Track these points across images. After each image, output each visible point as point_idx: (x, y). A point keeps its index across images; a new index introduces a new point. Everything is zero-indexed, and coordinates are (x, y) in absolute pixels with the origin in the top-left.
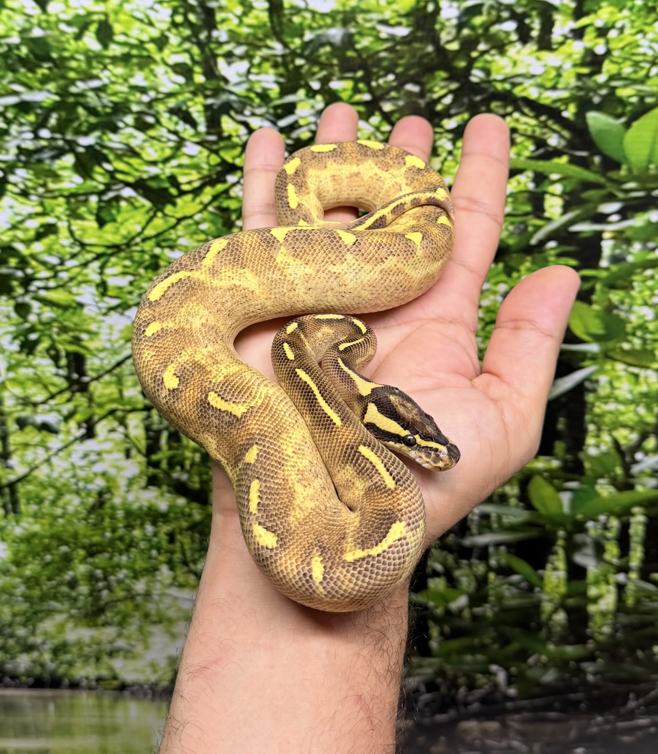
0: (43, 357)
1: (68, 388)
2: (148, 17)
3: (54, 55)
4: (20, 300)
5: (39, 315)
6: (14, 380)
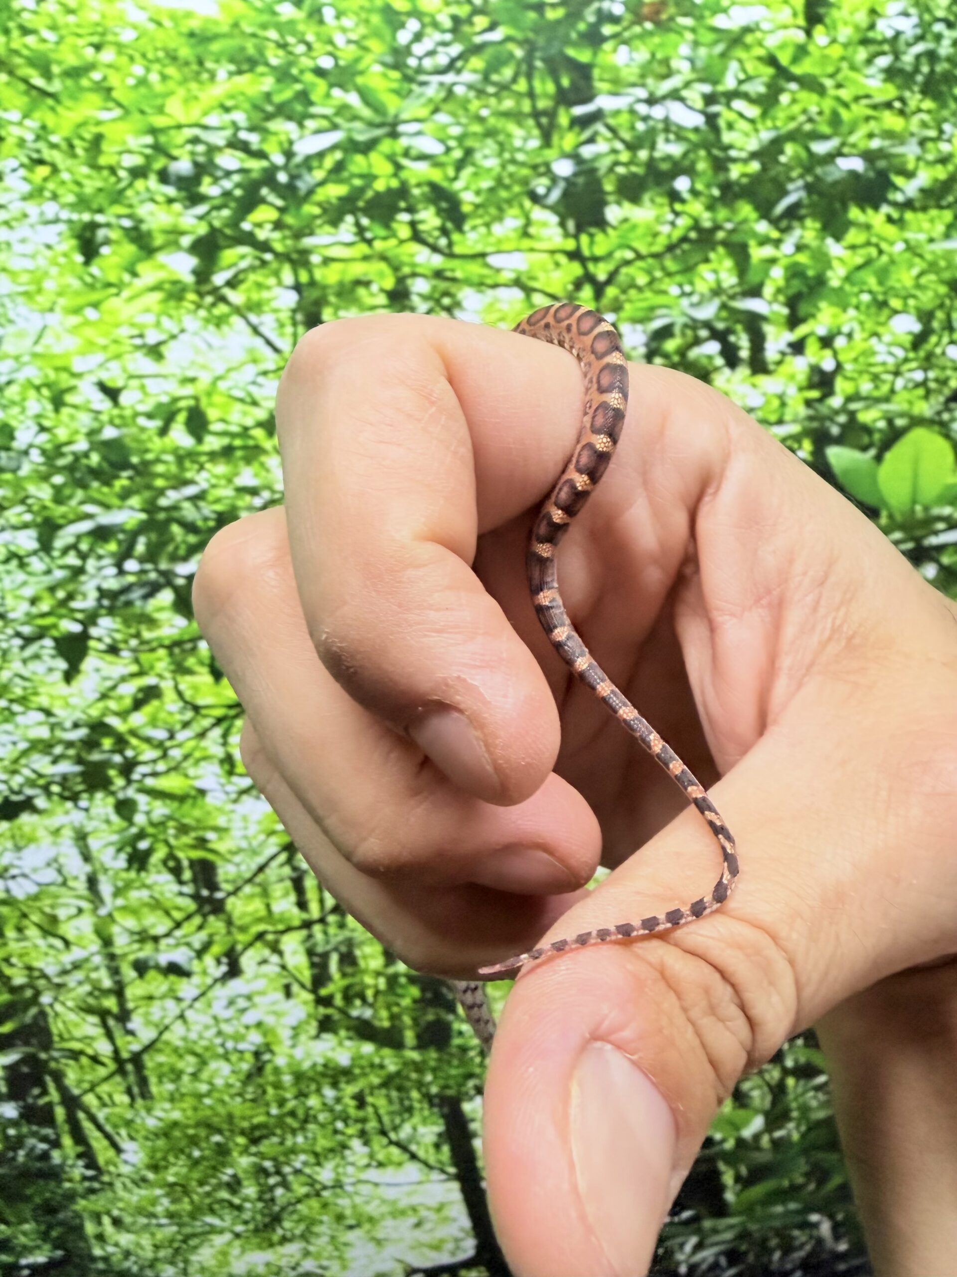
0: (159, 872)
1: (199, 911)
2: (250, 395)
3: (135, 460)
4: (121, 795)
5: (148, 813)
6: (124, 908)
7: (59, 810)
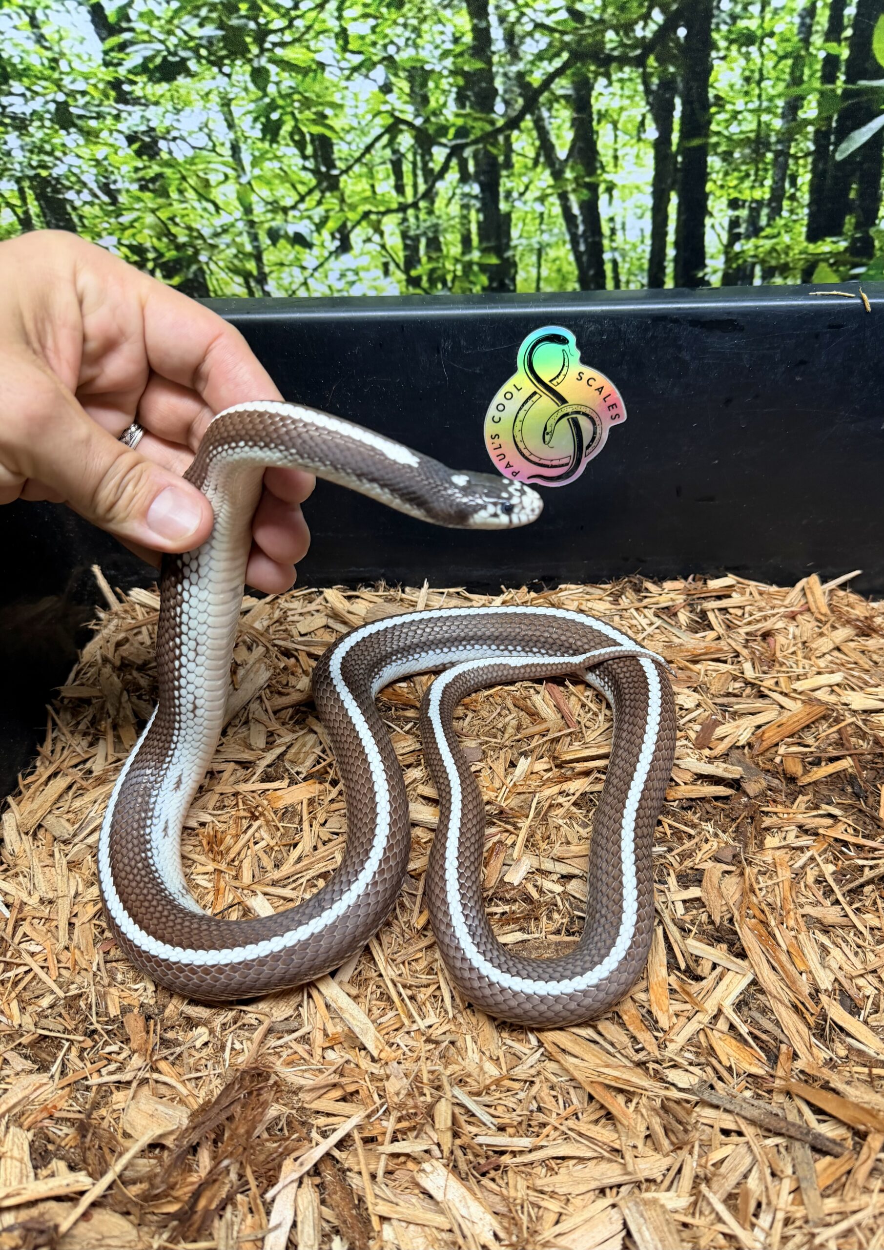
0: (287, 145)
1: (317, 187)
4: (256, 64)
6: (259, 177)
7: (208, 75)
